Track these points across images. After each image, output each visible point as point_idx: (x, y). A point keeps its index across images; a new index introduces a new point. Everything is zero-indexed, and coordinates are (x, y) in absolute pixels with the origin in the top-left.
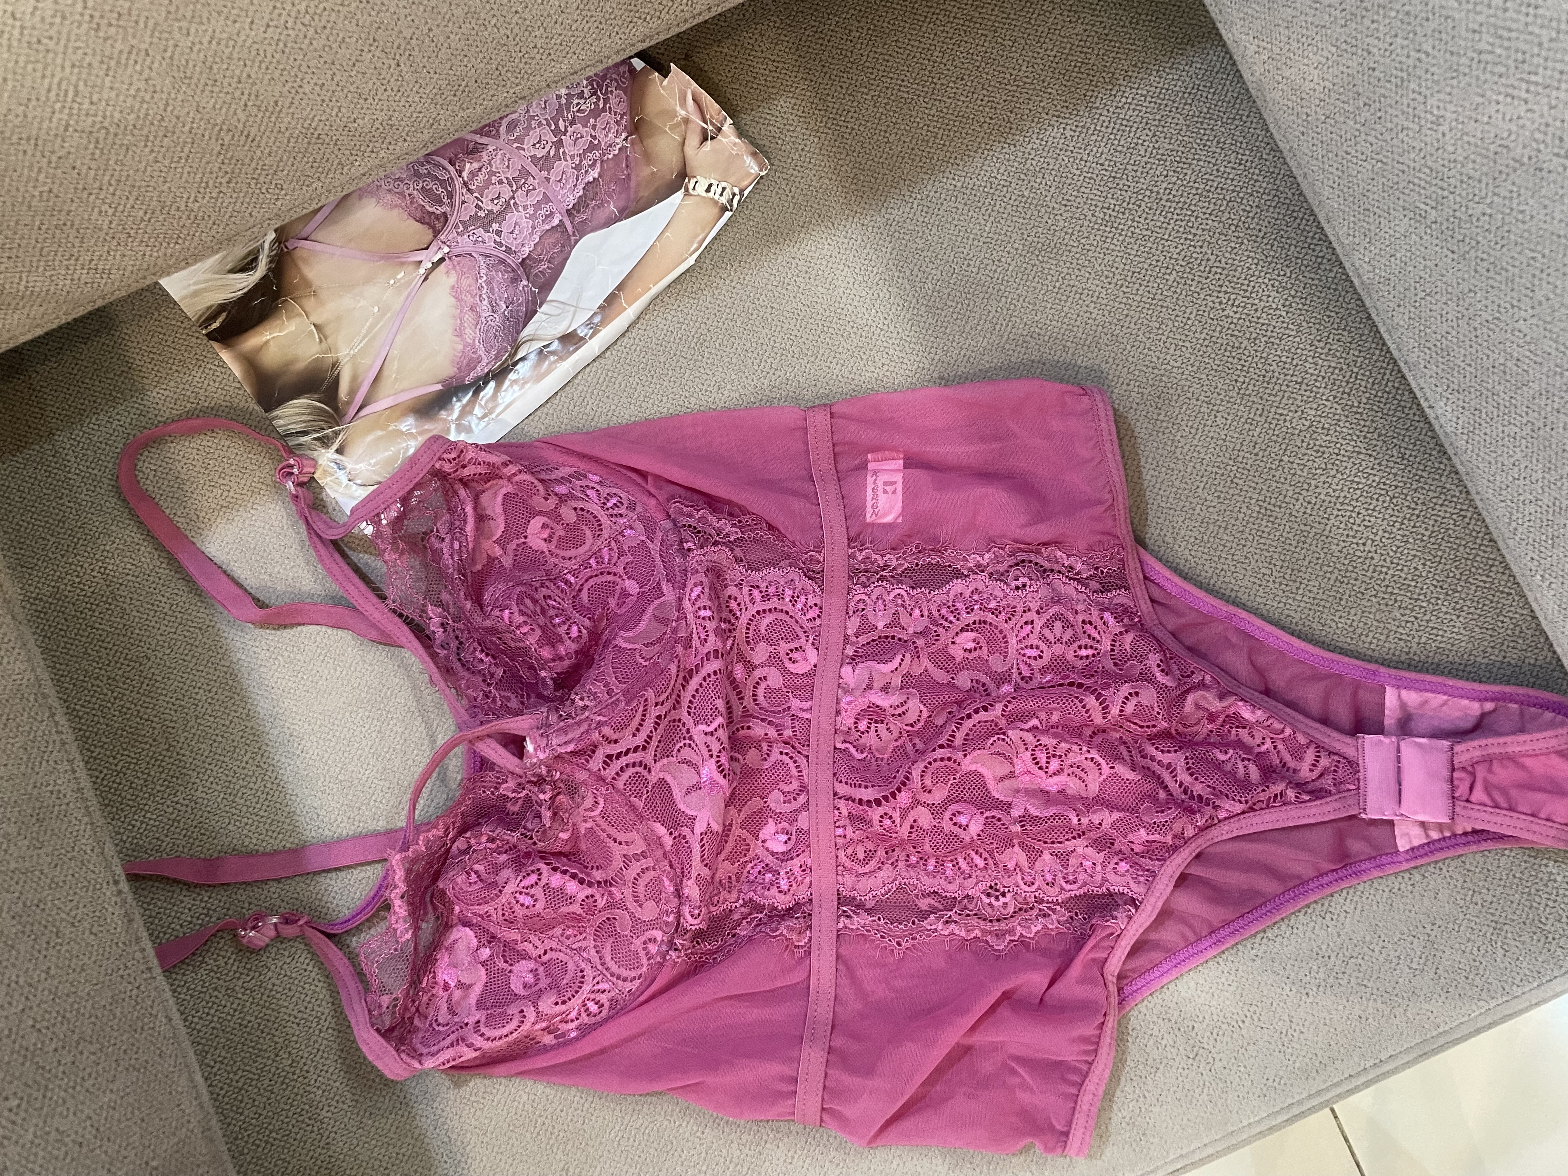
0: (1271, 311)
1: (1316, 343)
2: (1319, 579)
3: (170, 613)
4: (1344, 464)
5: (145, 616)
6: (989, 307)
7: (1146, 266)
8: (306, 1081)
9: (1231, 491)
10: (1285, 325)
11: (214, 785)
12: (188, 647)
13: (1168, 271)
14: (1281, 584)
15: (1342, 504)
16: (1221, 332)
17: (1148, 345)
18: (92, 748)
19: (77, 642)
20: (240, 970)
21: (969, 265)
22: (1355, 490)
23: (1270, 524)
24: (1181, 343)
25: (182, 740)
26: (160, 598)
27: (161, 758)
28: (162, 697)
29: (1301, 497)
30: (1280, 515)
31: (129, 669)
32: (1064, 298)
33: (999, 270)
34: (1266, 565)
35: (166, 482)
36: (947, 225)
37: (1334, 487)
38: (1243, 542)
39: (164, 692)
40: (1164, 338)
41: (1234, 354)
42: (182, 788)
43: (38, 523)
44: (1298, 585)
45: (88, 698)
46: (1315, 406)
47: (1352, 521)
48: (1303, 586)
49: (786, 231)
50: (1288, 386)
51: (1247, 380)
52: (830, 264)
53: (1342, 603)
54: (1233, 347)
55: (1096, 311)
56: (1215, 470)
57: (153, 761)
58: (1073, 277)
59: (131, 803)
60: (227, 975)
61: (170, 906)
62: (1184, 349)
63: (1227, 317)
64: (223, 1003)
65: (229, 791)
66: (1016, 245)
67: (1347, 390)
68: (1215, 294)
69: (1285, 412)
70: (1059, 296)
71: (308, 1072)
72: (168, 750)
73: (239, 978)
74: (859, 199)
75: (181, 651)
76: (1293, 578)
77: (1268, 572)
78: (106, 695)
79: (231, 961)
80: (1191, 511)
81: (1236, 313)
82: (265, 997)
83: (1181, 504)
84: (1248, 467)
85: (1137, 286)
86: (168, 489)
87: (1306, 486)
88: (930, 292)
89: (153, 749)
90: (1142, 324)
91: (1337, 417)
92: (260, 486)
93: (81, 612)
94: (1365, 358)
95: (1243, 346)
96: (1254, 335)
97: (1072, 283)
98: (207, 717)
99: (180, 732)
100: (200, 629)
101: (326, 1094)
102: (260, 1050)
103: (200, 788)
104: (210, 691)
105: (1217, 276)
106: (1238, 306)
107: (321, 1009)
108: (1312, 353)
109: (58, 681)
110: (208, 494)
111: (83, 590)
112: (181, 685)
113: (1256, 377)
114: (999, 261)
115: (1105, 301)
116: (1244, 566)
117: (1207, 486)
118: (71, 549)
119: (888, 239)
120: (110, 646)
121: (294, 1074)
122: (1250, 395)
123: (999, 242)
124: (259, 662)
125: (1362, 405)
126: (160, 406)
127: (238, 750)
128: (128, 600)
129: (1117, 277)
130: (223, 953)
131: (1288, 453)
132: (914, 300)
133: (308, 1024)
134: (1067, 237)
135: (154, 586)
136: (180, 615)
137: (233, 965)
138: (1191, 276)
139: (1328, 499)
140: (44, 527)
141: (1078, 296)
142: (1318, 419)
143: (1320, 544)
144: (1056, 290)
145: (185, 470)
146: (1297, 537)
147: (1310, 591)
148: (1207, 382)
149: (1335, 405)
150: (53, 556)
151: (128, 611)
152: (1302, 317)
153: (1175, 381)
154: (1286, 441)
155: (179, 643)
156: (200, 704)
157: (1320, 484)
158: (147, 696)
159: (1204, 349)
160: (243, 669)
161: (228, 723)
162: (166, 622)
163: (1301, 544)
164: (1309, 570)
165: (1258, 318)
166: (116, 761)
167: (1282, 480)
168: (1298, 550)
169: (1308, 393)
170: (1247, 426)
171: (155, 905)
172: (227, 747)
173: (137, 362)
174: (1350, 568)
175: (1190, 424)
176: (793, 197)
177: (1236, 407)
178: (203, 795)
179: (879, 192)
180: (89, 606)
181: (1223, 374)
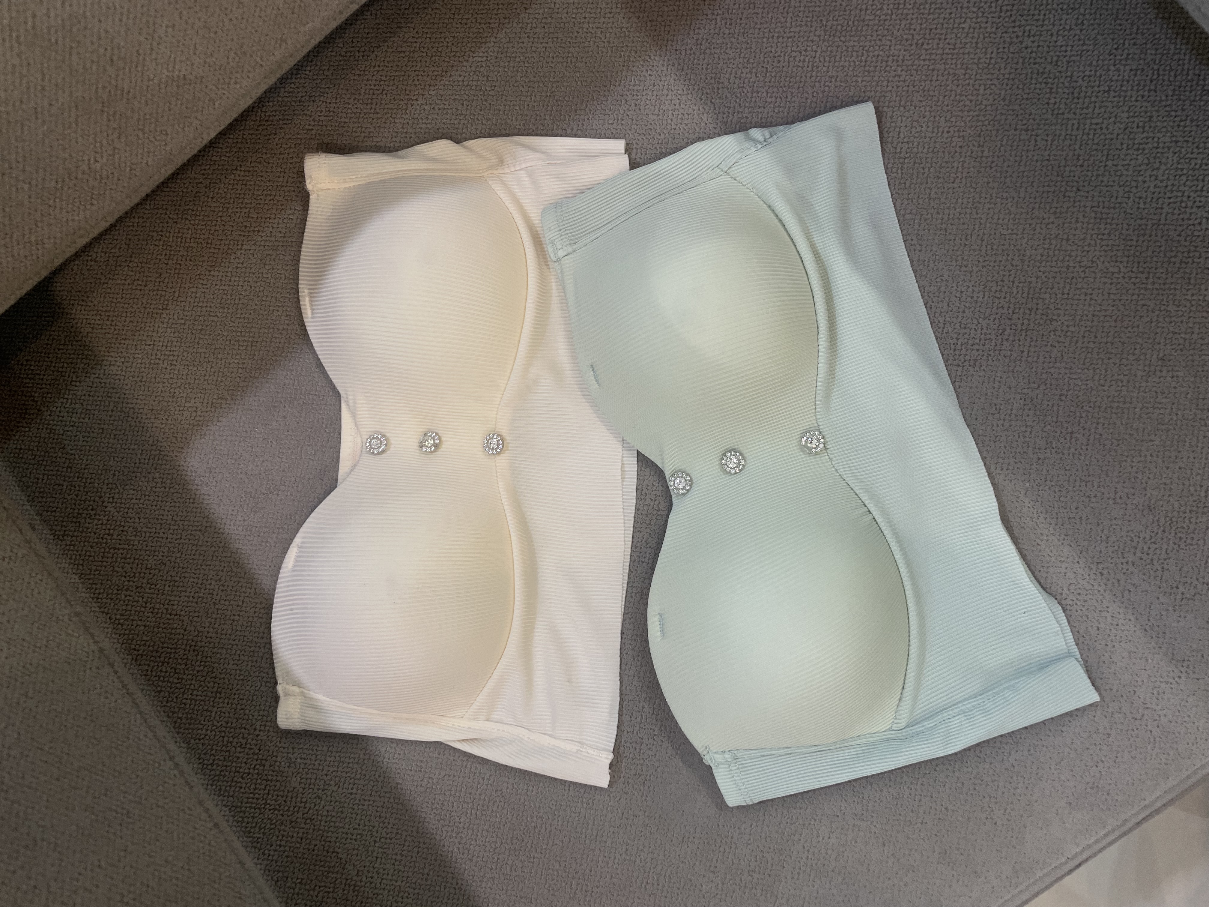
0: (1066, 33)
1: (1114, 51)
2: (1165, 265)
3: (173, 523)
4: (1165, 155)
5: (154, 530)
6: (806, 95)
7: (941, 21)
8: (373, 885)
9: (1066, 205)
10: (1081, 42)
11: (242, 657)
12: (194, 547)
13: (963, 20)
14: (1130, 278)
15: (1172, 191)
16: (1023, 63)
17: (958, 92)
18: (137, 647)
19: (105, 564)
20: (298, 804)
21: (779, 62)
22: (1181, 176)
23: (1108, 226)
24: (989, 82)
25: (207, 625)
26: (162, 512)
27: (193, 643)
28: (183, 594)
29: (1132, 195)
30: (1115, 216)
31: (151, 576)
32: (872, 68)
33: (807, 59)
34: (1113, 264)
35: (144, 417)
36: (751, 31)
37: (1160, 178)
38: (1086, 248)
39: (184, 589)
40: (972, 82)
41: (1040, 80)
42: (216, 665)
43: (51, 473)
44: (1146, 275)
45: (124, 607)
46: (1127, 109)
47: (1183, 205)
48: (1151, 275)
49: (609, 74)
50: (1097, 97)
51: (1058, 100)
52: (655, 93)
53: (1192, 281)
54: (1038, 74)
55: (904, 73)
56: (1046, 188)
57: (188, 648)
58: (877, 48)
59: (178, 685)
60: (288, 810)
61: (229, 764)
62: (993, 87)
63: (1026, 48)
64: (290, 834)
65: (255, 659)
66: (818, 33)
67: (1153, 87)
68: (1011, 30)
69: (1100, 121)
70: (867, 68)
71: (372, 877)
72: (197, 636)
73: (298, 812)
74: (667, 28)
75: (189, 552)
76: (1141, 269)
77: (1116, 270)
78: (138, 601)
79: (289, 799)
80: (1032, 232)
81: (1033, 42)
82: (323, 823)
83: (1021, 227)
84: (1076, 179)
85: (936, 41)
86: (147, 421)
87: (1134, 184)
88: (749, 95)
89: (185, 637)
90: (949, 73)
91: (1148, 114)
92: (219, 401)
93: (103, 538)
94: (1163, 55)
95: (1047, 70)
96: (1055, 58)
97: (876, 53)
98: (222, 602)
99: (204, 619)
100: (200, 531)
101: (391, 893)
102: (329, 867)
103: (231, 662)
104: (220, 580)
105: (1008, 14)
106: (1034, 36)
107: (371, 823)
108: (1112, 62)
109: (98, 598)
110: (180, 418)
111: (99, 520)
112: (195, 580)
113: (1065, 95)
114: (806, 50)
115: (910, 63)
116: (1092, 270)
117: (1042, 206)
118: (82, 488)
119: (702, 56)
120: (132, 560)
121: (361, 881)
122: (1063, 114)
123: (801, 34)
124: (254, 548)
125: (1169, 98)
126: (124, 354)
127: (254, 624)
128: (137, 520)
129: (917, 37)
130: (281, 793)
131: (1111, 157)
132: (737, 105)
133: (364, 838)
134: (863, 12)
135: (155, 503)
136: (181, 523)
137: (291, 801)
138: (984, 20)
139: (1157, 190)
140: (56, 475)
141: (884, 64)
142: (1131, 120)
143: (1159, 233)
144: (863, 64)
145: (157, 402)
146: (1136, 232)
147: (1159, 278)
148: (1021, 111)
149: (1145, 104)
150: (69, 498)
151: (139, 529)
152: (1096, 31)
153: (991, 118)
154: (1107, 147)
155: (186, 546)
156: (215, 593)
157: (1147, 179)
158: (171, 596)
159: (1011, 82)
160: (243, 556)
161: (241, 604)
162: (171, 531)
163: (1141, 238)
164: (1155, 259)
165: (1056, 42)
166: (158, 654)
167: (1111, 183)
168: (1140, 242)
169: (1117, 99)
170: (1067, 143)
171: (218, 765)
172: (245, 623)
173: (98, 322)
174: (1192, 249)
175: (1014, 153)
176: (609, 42)
177: (1053, 127)
178: (235, 667)
179: (684, 18)
180: (107, 531)
181: (1035, 101)
